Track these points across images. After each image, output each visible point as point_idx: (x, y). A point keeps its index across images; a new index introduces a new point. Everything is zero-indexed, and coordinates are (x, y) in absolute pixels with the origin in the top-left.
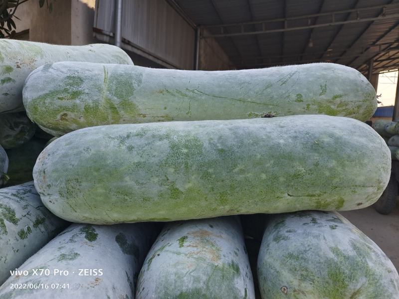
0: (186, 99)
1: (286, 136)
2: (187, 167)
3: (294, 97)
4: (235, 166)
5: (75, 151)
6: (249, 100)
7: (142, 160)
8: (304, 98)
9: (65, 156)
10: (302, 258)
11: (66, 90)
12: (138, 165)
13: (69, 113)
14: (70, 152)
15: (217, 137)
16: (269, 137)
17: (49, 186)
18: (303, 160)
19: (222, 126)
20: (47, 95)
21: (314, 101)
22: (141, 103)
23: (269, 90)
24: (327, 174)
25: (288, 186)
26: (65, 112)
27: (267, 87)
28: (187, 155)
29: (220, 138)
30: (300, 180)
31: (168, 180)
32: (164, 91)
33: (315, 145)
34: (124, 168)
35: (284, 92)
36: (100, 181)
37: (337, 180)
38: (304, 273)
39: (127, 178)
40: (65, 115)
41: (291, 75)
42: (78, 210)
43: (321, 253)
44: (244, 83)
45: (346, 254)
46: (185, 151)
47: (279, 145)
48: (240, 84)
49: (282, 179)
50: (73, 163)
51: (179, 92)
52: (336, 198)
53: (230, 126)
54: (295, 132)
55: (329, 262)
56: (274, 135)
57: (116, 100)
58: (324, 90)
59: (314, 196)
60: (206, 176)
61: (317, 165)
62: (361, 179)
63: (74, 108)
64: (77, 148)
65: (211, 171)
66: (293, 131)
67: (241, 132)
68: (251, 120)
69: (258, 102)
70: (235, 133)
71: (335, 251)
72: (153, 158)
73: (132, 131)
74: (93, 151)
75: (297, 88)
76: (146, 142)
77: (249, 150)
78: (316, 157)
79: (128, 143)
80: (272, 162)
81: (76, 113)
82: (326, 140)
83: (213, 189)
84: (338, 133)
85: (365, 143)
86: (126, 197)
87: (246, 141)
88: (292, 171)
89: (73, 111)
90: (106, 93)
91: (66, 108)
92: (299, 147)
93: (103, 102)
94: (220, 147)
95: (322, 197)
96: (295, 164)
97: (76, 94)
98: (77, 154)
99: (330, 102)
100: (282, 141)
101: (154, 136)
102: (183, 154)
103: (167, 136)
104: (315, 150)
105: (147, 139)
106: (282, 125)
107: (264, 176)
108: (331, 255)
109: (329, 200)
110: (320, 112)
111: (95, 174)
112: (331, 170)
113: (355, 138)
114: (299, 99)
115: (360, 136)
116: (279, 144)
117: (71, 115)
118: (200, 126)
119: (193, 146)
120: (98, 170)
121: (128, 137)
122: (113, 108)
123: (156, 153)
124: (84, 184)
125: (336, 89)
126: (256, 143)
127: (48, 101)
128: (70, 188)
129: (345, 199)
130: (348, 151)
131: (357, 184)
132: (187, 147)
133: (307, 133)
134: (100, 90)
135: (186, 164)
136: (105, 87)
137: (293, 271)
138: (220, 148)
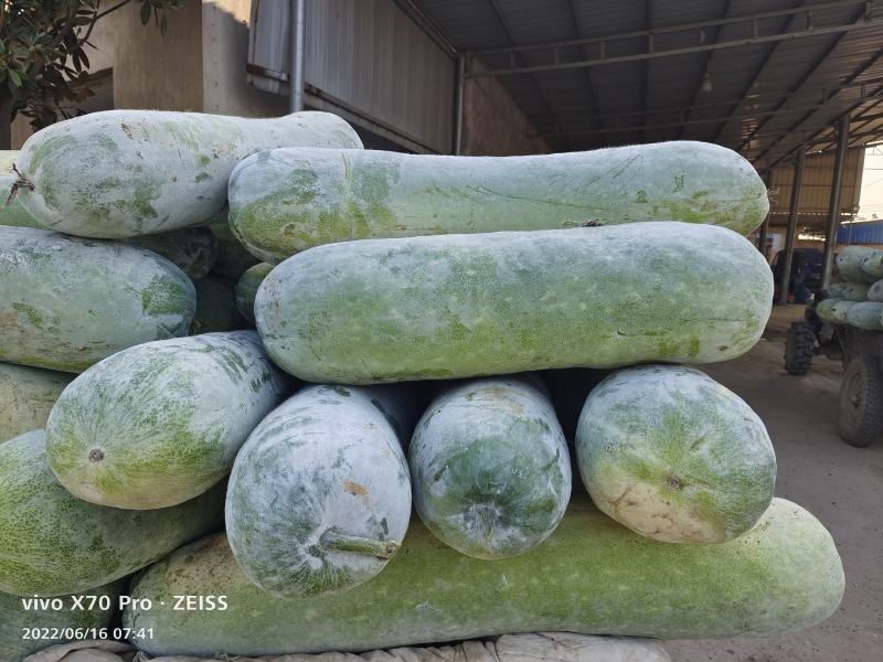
0: (467, 202)
1: (615, 251)
2: (474, 295)
3: (633, 195)
4: (543, 292)
5: (319, 275)
6: (564, 201)
7: (413, 286)
8: (649, 197)
9: (306, 281)
10: (633, 407)
11: (294, 191)
12: (408, 291)
13: (298, 224)
14: (312, 276)
15: (517, 253)
16: (591, 253)
17: (284, 324)
18: (638, 283)
19: (523, 239)
20: (268, 198)
21: (665, 202)
22: (399, 208)
23: (595, 185)
24: (673, 301)
25: (618, 320)
26: (293, 223)
27: (593, 181)
28: (475, 278)
29: (521, 255)
30: (635, 311)
31: (449, 312)
32: (434, 189)
33: (657, 262)
34: (388, 297)
35: (618, 188)
36: (357, 314)
37: (686, 310)
38: (634, 424)
39: (394, 311)
40: (292, 227)
41: (630, 161)
42: (323, 358)
43: (657, 399)
44: (556, 175)
45: (689, 398)
46: (471, 273)
47: (605, 263)
48: (551, 177)
49: (608, 310)
50: (318, 290)
51: (455, 190)
52: (687, 336)
53: (535, 238)
54: (630, 245)
55: (666, 408)
56: (600, 249)
57: (363, 205)
58: (679, 184)
59: (655, 334)
60: (502, 307)
61: (658, 289)
62: (720, 309)
63: (306, 216)
64: (321, 270)
65: (508, 299)
66: (626, 244)
67: (551, 246)
68: (567, 230)
69: (578, 203)
70: (542, 248)
71: (677, 396)
72: (429, 283)
73: (395, 247)
74: (343, 275)
75: (639, 182)
76: (417, 261)
77: (563, 271)
78: (657, 278)
79: (391, 263)
80: (595, 286)
81: (307, 224)
82: (673, 254)
83: (511, 325)
84: (691, 245)
85: (729, 259)
86: (393, 337)
87: (558, 258)
88: (623, 299)
89: (303, 221)
90: (349, 194)
91: (294, 217)
92: (633, 266)
93: (345, 207)
94: (521, 266)
95: (666, 336)
96: (627, 289)
97: (308, 196)
98: (321, 279)
99: (691, 203)
100: (609, 258)
101: (426, 254)
102: (469, 277)
103: (446, 254)
104: (656, 269)
105: (418, 257)
106: (610, 236)
107: (583, 306)
108: (670, 400)
109: (677, 340)
110: (675, 219)
111: (350, 304)
112: (677, 296)
113: (716, 252)
114: (642, 199)
115: (722, 250)
116: (606, 261)
117: (301, 227)
118: (491, 239)
119: (484, 266)
120: (353, 299)
121: (390, 255)
122: (359, 216)
123: (431, 276)
124: (334, 318)
125: (699, 182)
126: (572, 260)
127: (270, 206)
128: (315, 325)
129: (700, 339)
130: (703, 269)
131: (716, 315)
132: (474, 268)
133: (647, 246)
134: (341, 189)
135: (474, 290)
136: (347, 184)
137: (620, 423)
138: (521, 268)
